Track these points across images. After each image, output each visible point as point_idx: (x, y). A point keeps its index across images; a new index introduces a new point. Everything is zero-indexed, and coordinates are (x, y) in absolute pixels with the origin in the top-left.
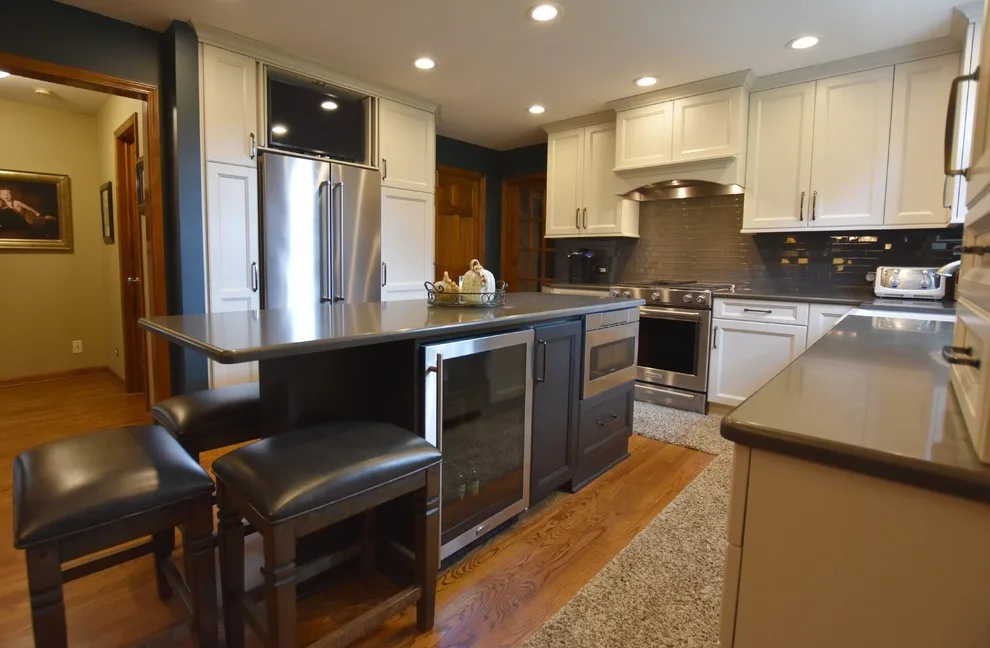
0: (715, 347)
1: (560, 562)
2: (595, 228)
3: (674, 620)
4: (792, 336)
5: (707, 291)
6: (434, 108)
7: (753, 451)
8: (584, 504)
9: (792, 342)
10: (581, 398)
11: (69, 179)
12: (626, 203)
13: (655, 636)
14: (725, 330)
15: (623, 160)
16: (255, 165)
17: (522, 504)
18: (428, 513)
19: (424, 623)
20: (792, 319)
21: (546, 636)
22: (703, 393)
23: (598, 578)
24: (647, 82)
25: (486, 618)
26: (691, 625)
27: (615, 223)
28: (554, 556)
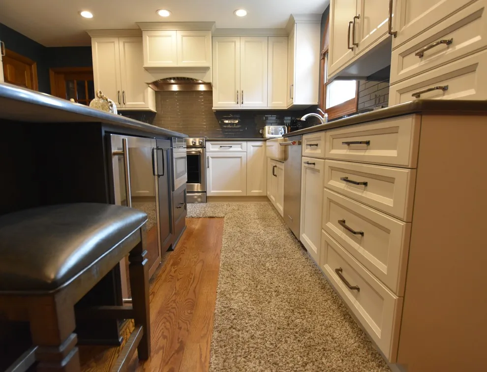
0: (208, 167)
1: (195, 283)
4: (240, 157)
8: (183, 253)
9: (241, 160)
10: (173, 190)
12: (149, 89)
13: (267, 291)
14: (212, 158)
15: (149, 62)
17: (159, 260)
20: (240, 149)
22: (205, 192)
23: (222, 281)
24: (164, 14)
25: (180, 328)
27: (144, 102)
28: (189, 282)
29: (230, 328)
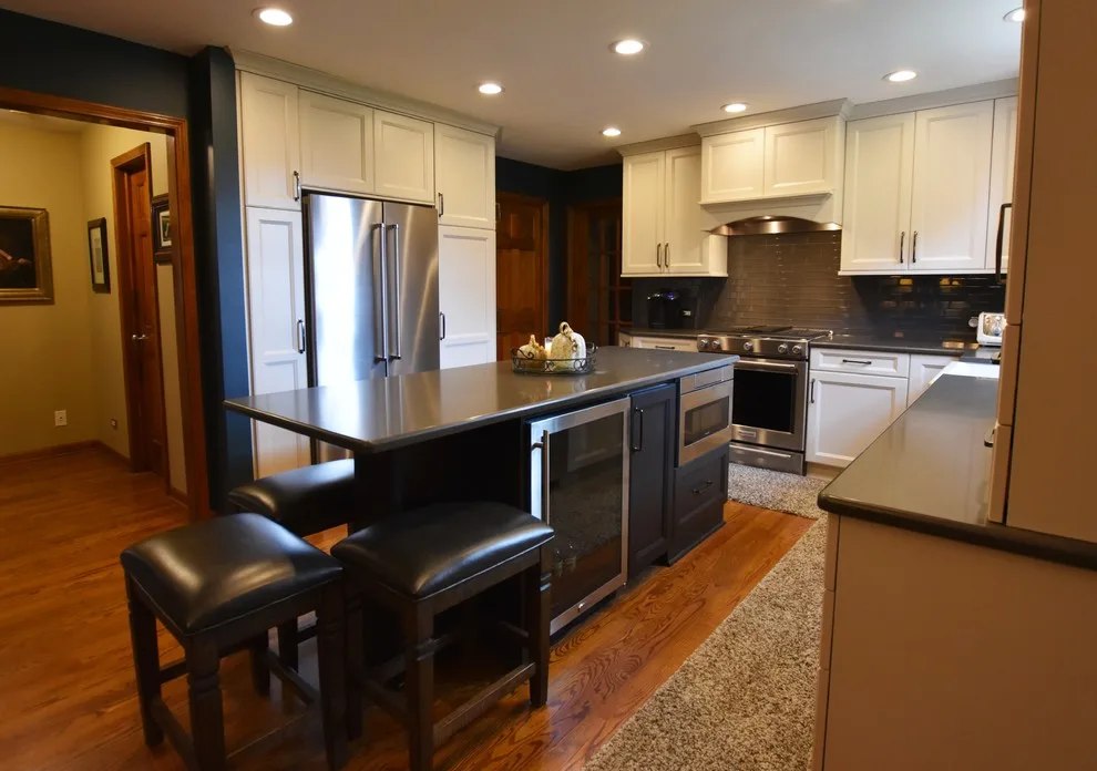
0: (812, 401)
1: (663, 636)
2: (679, 267)
3: (779, 682)
4: (892, 389)
5: (804, 341)
6: (494, 131)
7: (842, 518)
8: (682, 577)
9: (893, 396)
10: (676, 465)
11: (47, 214)
12: (713, 239)
13: (761, 697)
14: (823, 382)
15: (710, 192)
16: (300, 208)
17: (621, 579)
18: (542, 589)
19: (538, 698)
20: (891, 370)
21: (658, 703)
22: (801, 452)
23: (702, 649)
24: (736, 108)
25: (597, 690)
26: (795, 685)
27: (701, 261)
28: (656, 630)
29: (653, 722)
